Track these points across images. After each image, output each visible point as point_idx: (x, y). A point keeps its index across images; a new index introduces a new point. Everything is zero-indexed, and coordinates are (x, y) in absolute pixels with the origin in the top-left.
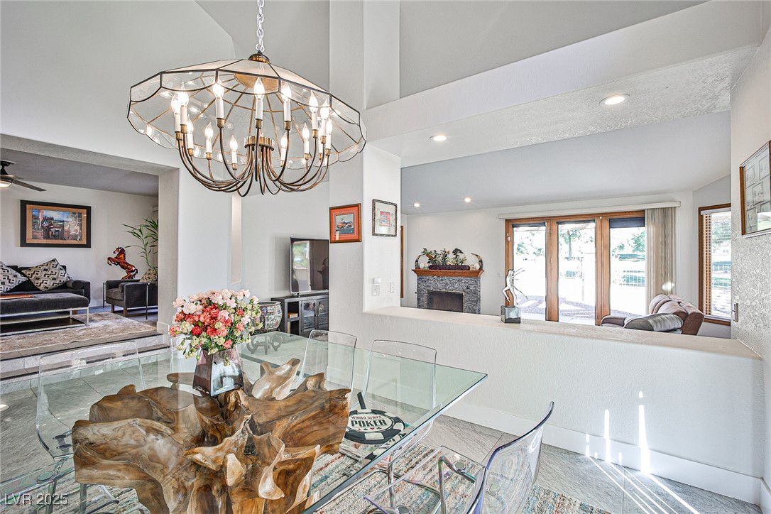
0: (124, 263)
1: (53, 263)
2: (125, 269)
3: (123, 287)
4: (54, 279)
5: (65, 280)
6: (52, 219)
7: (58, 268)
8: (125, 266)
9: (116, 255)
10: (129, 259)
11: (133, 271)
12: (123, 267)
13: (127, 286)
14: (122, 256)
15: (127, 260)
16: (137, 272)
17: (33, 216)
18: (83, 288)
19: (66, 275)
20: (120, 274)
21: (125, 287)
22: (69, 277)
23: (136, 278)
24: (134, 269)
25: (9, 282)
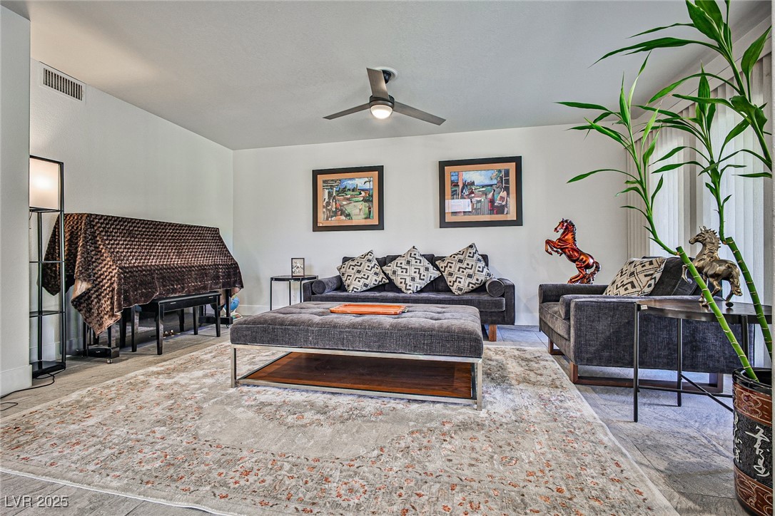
0: (574, 250)
1: (470, 250)
2: (574, 261)
3: (568, 305)
4: (470, 276)
5: (483, 279)
6: (473, 183)
7: (475, 258)
8: (575, 256)
9: (558, 235)
10: (583, 242)
11: (588, 267)
12: (570, 258)
13: (576, 304)
14: (569, 237)
15: (579, 245)
16: (597, 268)
17: (452, 182)
18: (503, 296)
19: (485, 270)
20: (564, 272)
21: (572, 305)
22: (489, 275)
23: (597, 281)
24: (591, 261)
25: (420, 279)
